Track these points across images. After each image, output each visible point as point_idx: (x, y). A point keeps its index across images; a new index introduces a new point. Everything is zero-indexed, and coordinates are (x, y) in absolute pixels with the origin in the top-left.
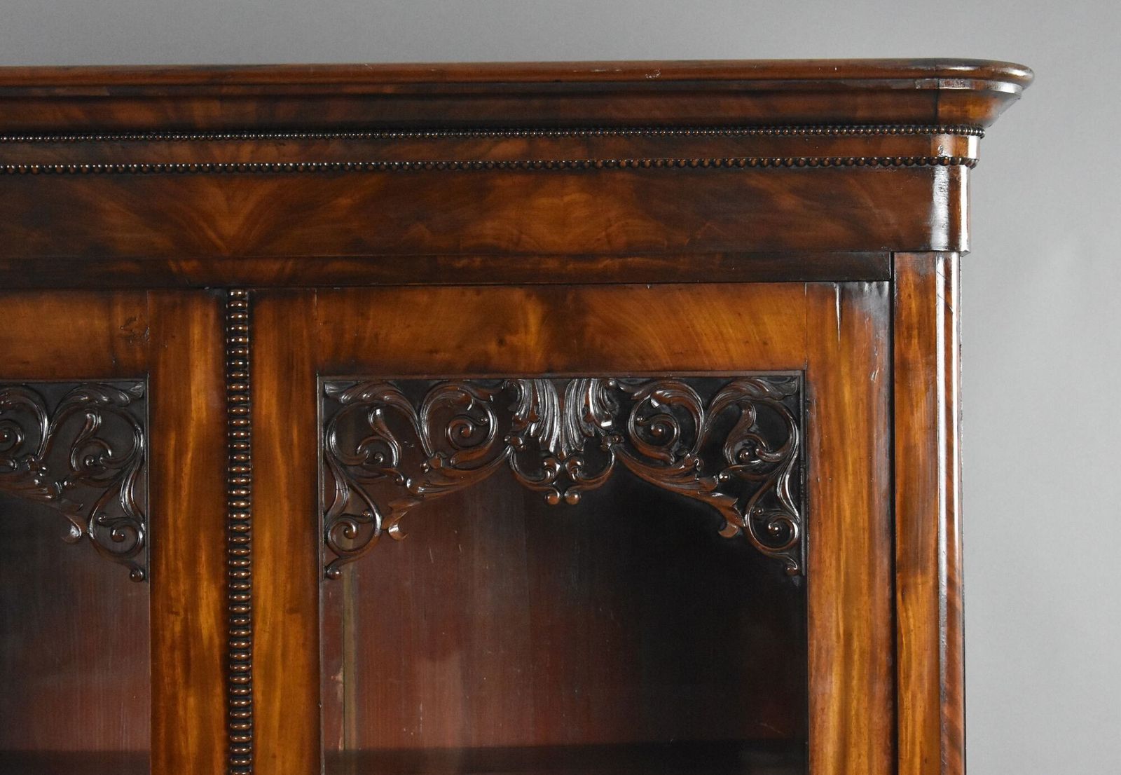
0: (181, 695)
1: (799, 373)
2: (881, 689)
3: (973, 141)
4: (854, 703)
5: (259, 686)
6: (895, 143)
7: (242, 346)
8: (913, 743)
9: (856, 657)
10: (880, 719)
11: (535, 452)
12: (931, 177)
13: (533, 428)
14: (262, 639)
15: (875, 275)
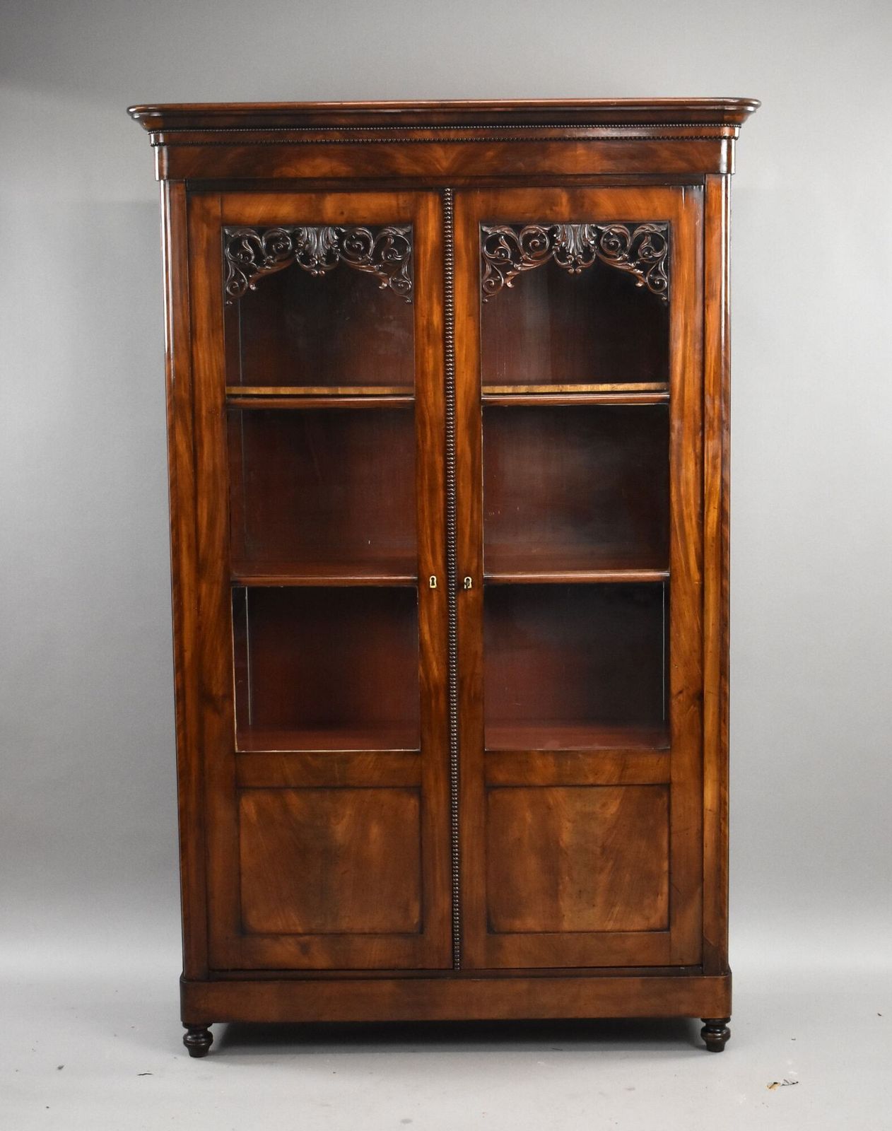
0: (427, 348)
1: (668, 222)
2: (698, 346)
3: (737, 129)
4: (688, 352)
5: (457, 345)
6: (707, 130)
7: (450, 211)
8: (711, 366)
9: (689, 334)
10: (698, 357)
11: (563, 254)
12: (720, 144)
13: (564, 243)
14: (458, 326)
15: (699, 183)
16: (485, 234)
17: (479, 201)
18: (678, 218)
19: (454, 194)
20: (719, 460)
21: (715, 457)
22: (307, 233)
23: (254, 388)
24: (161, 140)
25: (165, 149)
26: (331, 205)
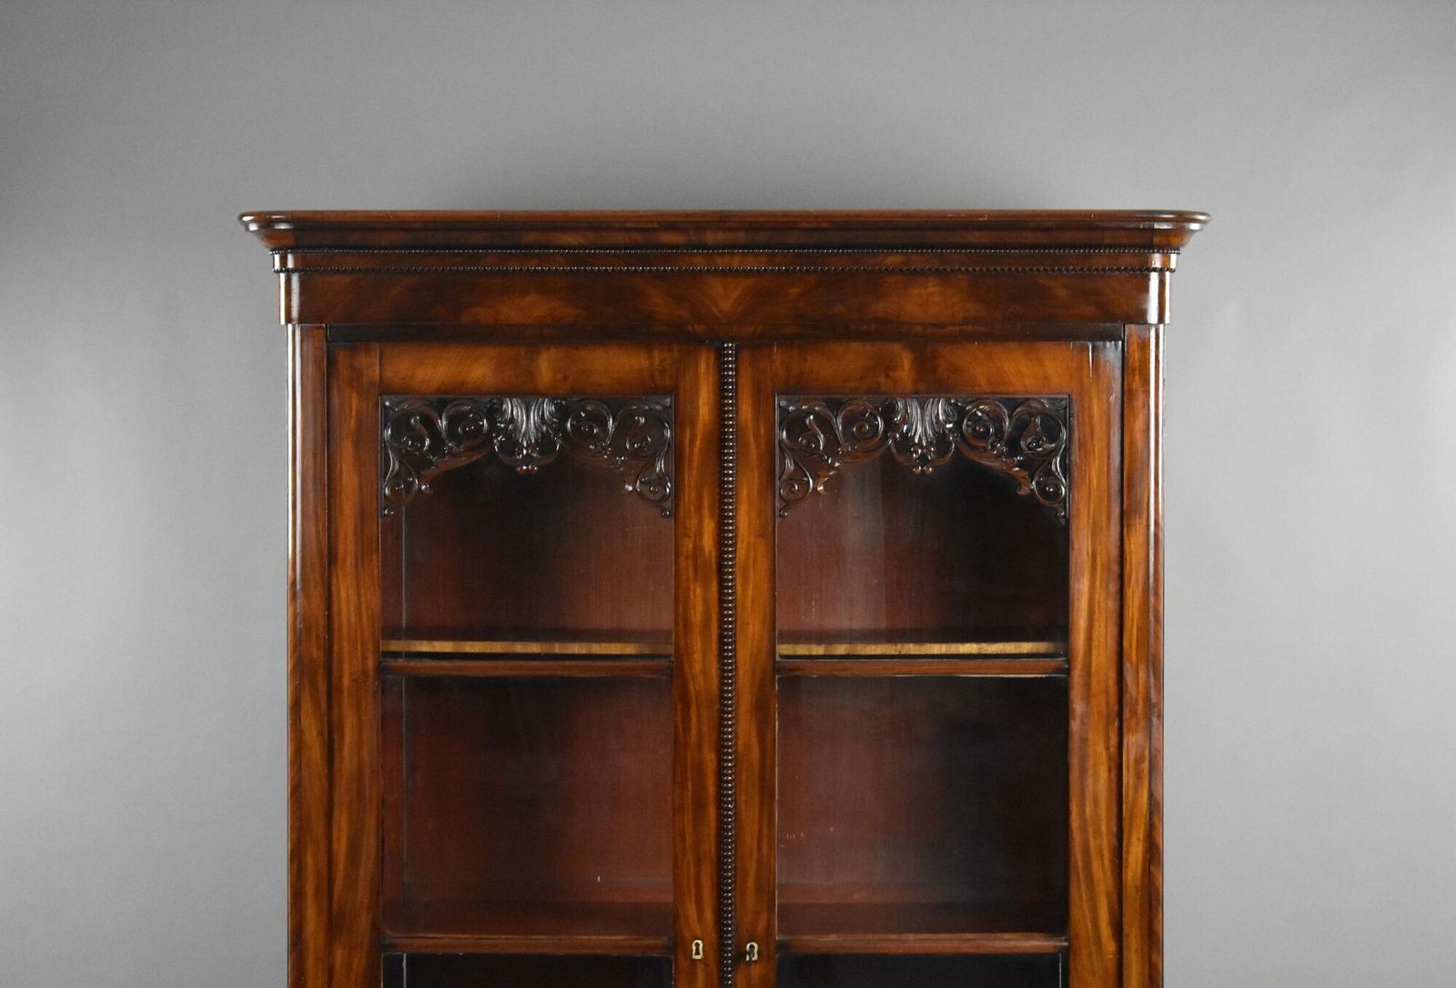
0: (692, 587)
1: (1066, 396)
2: (1113, 587)
3: (1173, 257)
4: (1097, 596)
5: (739, 581)
6: (1127, 259)
7: (731, 376)
8: (1132, 620)
9: (1099, 568)
10: (1112, 604)
11: (906, 441)
12: (1147, 279)
13: (905, 427)
14: (741, 552)
15: (1113, 337)
16: (784, 410)
17: (778, 361)
18: (1082, 392)
19: (738, 351)
20: (1146, 765)
21: (1139, 761)
22: (512, 408)
23: (425, 642)
24: (290, 264)
25: (295, 279)
26: (546, 366)
